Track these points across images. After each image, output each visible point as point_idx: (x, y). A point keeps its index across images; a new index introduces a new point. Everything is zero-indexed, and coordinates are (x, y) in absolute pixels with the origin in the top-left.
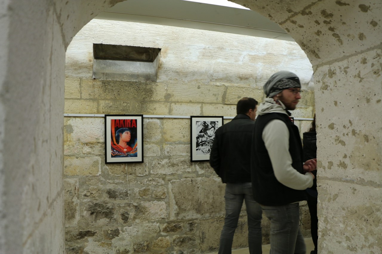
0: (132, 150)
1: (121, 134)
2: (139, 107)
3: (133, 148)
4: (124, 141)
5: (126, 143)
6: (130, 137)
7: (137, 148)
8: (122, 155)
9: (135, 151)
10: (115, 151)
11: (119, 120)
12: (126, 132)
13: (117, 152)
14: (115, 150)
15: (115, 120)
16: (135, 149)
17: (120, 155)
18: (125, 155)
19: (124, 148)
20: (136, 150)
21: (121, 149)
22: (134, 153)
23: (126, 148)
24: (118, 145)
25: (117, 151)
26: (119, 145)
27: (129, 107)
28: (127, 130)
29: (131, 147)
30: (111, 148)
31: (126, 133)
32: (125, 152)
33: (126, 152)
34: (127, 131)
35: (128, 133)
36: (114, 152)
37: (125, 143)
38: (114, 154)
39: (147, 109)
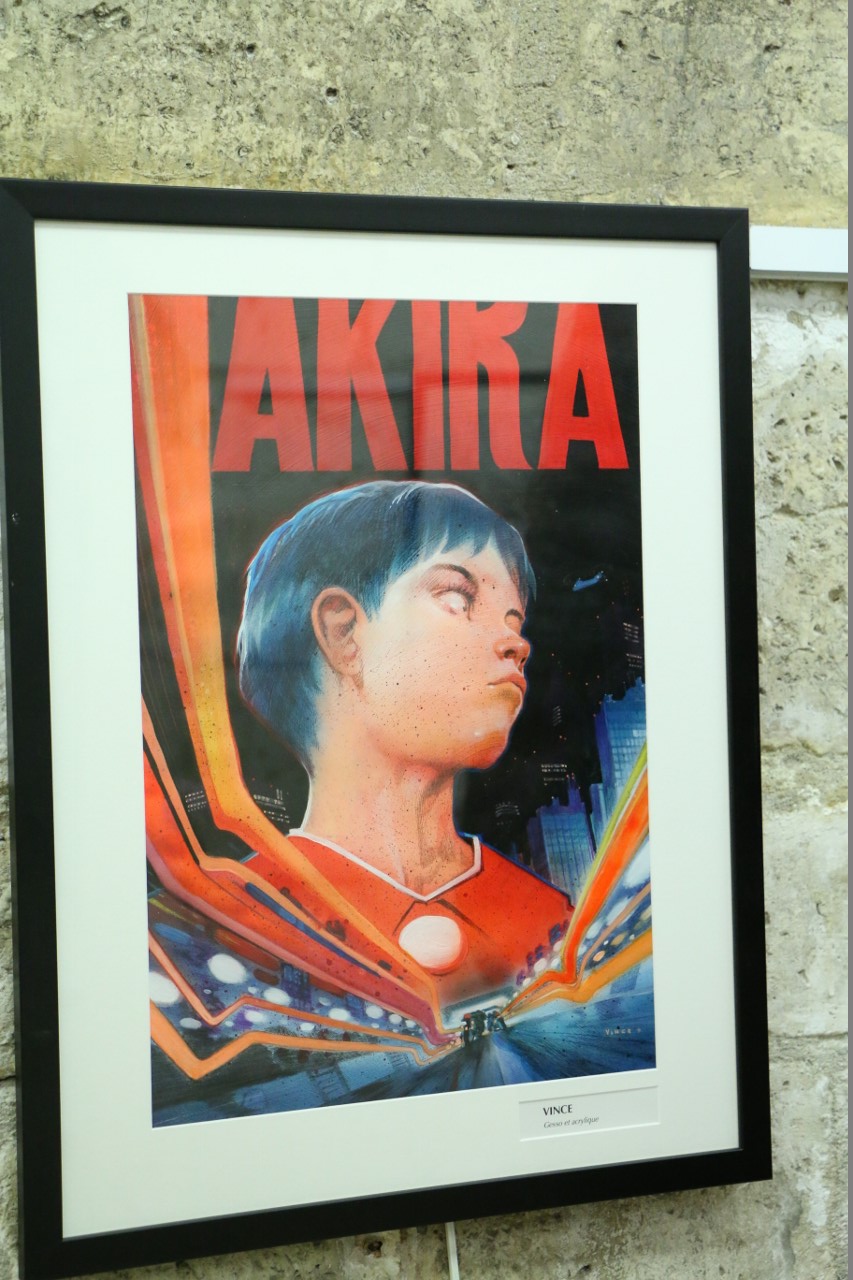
0: (557, 932)
1: (334, 618)
2: (636, 55)
3: (582, 898)
4: (404, 763)
5: (446, 797)
6: (511, 667)
7: (641, 895)
8: (375, 1060)
9: (611, 951)
10: (225, 968)
11: (307, 310)
12: (436, 558)
13: (277, 996)
14: (240, 950)
15: (223, 311)
16: (620, 912)
17: (330, 1061)
18: (422, 1056)
19: (414, 909)
20: (638, 925)
21: (340, 928)
22: (596, 989)
23: (441, 905)
24: (280, 845)
25: (266, 970)
26: (307, 847)
27: (461, 59)
28: (460, 522)
29: (542, 873)
30: (154, 917)
31: (440, 591)
32: (429, 992)
33: (440, 974)
34: (462, 555)
35: (469, 591)
36: (213, 993)
37: (414, 786)
38: (203, 1041)
39: (772, 124)
